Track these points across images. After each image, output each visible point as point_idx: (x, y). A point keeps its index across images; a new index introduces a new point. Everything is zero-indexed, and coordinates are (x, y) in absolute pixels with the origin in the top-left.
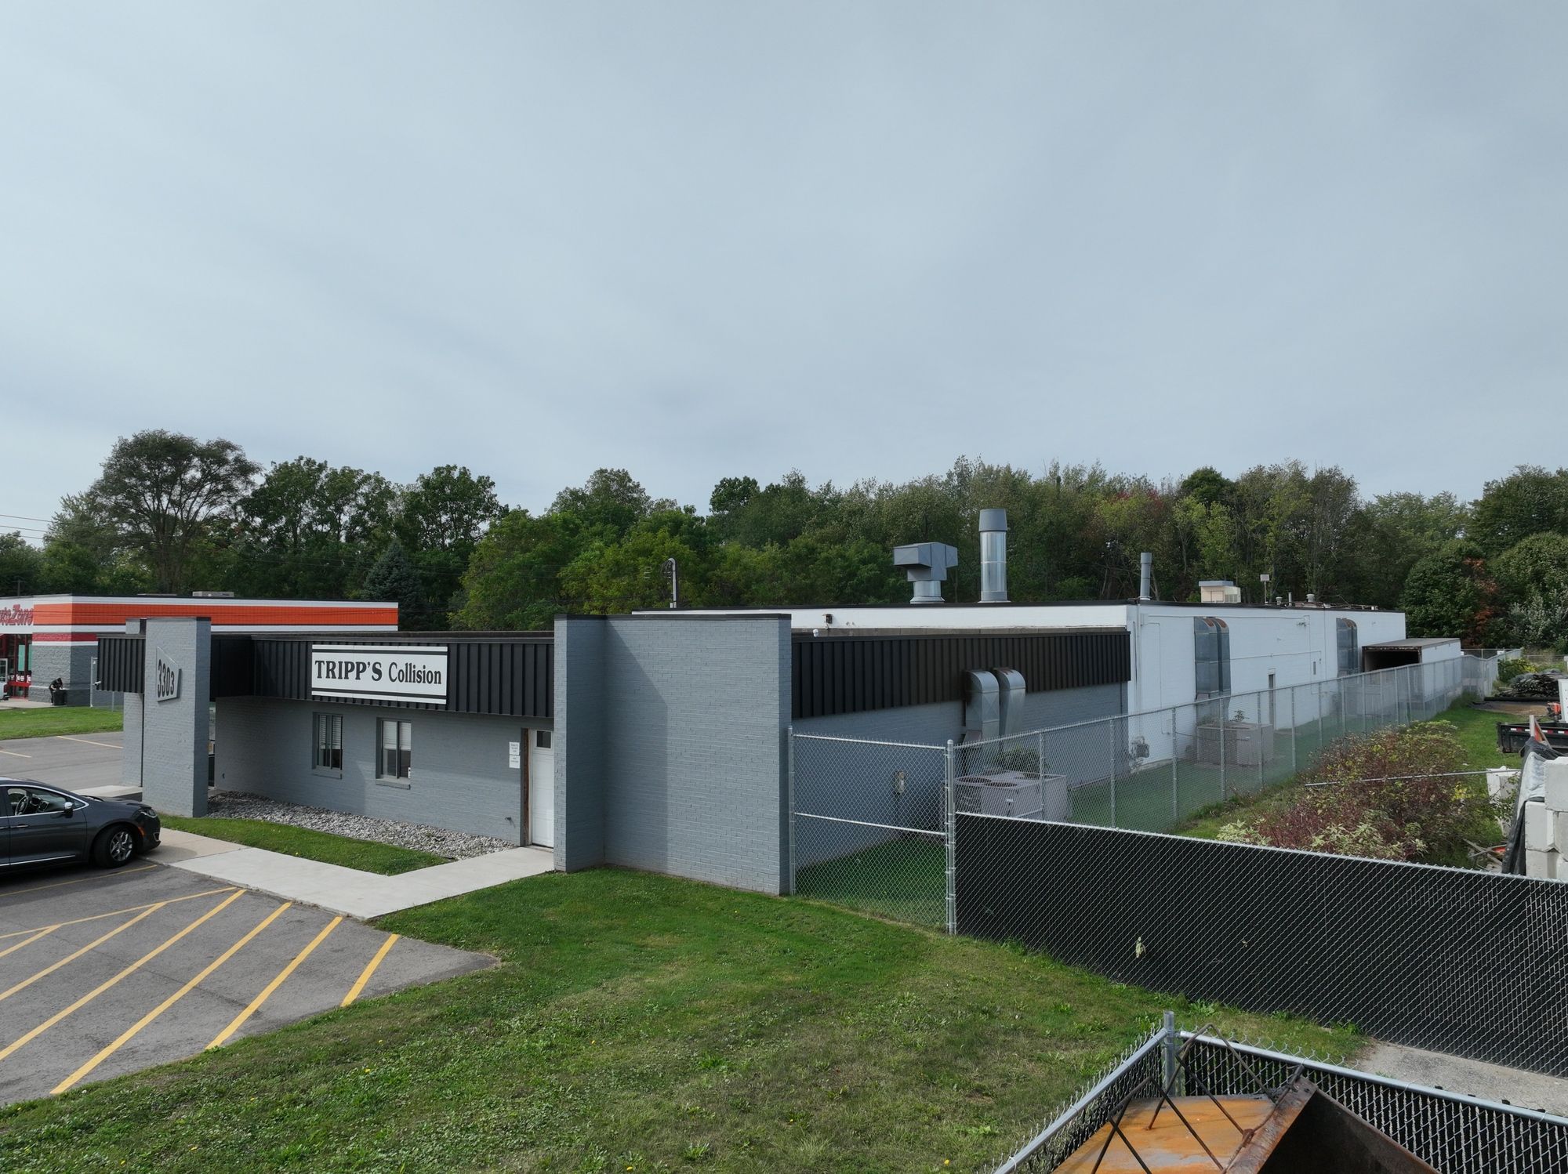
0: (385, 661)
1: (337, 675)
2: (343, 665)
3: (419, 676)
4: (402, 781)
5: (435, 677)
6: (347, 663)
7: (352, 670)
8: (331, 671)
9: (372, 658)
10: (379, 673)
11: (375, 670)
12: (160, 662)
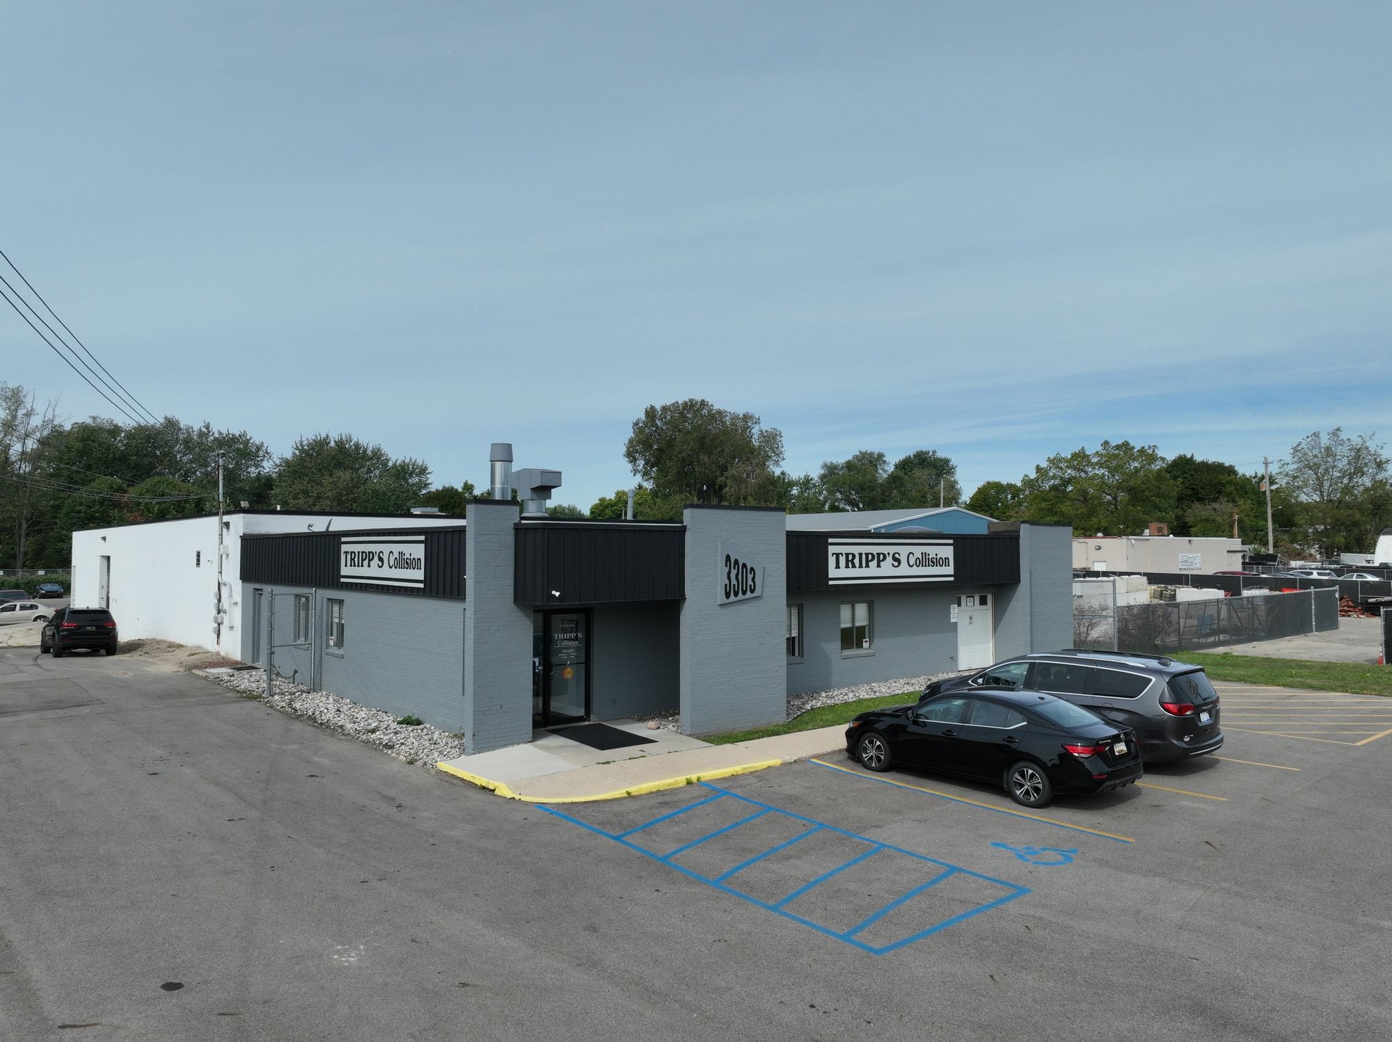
0: (903, 551)
1: (857, 565)
2: (864, 556)
3: (932, 562)
5: (944, 562)
6: (867, 555)
7: (872, 560)
8: (850, 562)
9: (892, 550)
10: (899, 561)
11: (895, 559)
12: (728, 558)
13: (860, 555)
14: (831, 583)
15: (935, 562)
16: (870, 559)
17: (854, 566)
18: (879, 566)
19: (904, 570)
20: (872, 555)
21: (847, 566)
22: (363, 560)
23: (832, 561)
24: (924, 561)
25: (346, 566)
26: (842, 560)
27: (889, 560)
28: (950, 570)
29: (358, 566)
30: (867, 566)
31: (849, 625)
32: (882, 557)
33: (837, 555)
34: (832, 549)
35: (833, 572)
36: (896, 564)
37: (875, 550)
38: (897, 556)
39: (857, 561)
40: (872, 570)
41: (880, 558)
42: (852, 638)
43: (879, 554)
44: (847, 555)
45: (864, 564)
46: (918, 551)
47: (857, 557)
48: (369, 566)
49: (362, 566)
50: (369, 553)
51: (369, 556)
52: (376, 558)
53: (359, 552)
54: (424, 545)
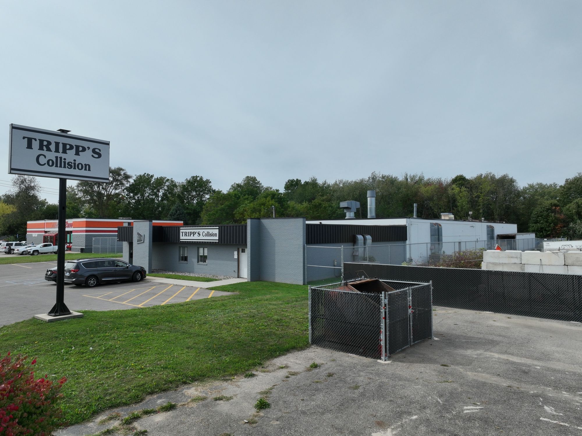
4: (205, 263)
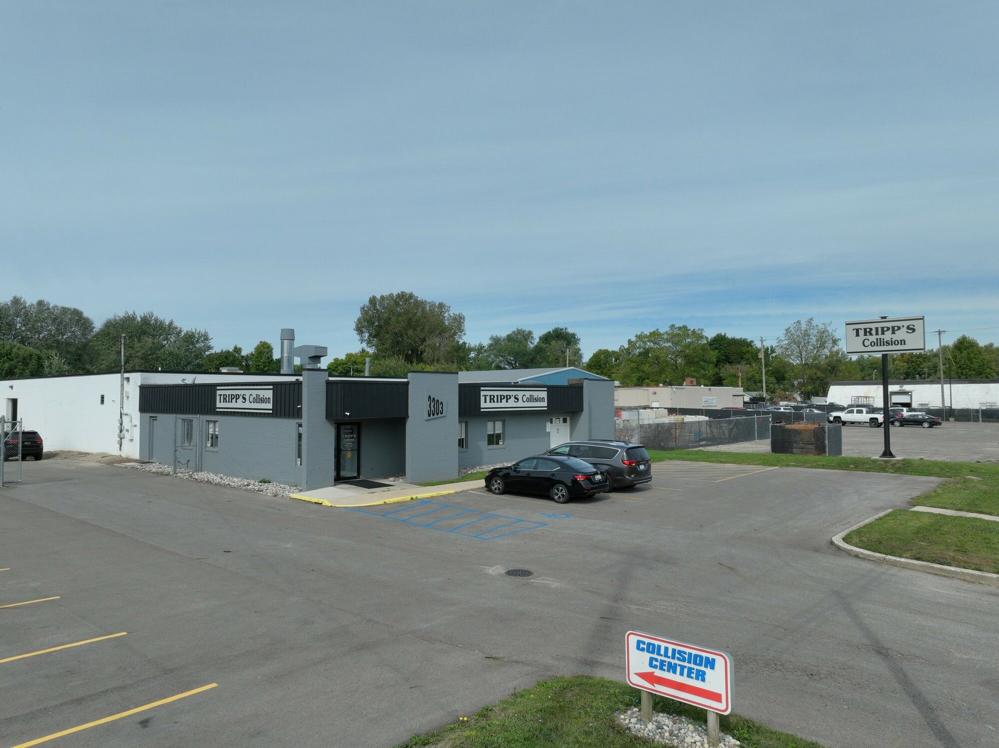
0: (520, 394)
1: (496, 401)
2: (499, 397)
3: (536, 400)
4: (497, 446)
5: (542, 400)
6: (501, 396)
7: (504, 398)
8: (492, 400)
9: (514, 393)
10: (518, 399)
11: (515, 398)
12: (430, 397)
13: (497, 396)
14: (482, 410)
15: (537, 400)
16: (502, 398)
17: (494, 402)
18: (507, 402)
19: (520, 404)
20: (504, 396)
21: (490, 402)
22: (232, 399)
23: (482, 399)
24: (531, 399)
25: (220, 402)
26: (488, 398)
27: (513, 398)
28: (545, 404)
29: (229, 402)
30: (501, 402)
31: (492, 433)
32: (509, 397)
33: (485, 396)
34: (482, 393)
35: (483, 405)
36: (516, 401)
37: (505, 393)
38: (517, 396)
39: (495, 399)
40: (504, 404)
41: (508, 398)
42: (493, 439)
43: (507, 396)
44: (490, 396)
45: (499, 401)
46: (528, 394)
47: (496, 397)
48: (236, 402)
49: (232, 402)
50: (236, 395)
51: (237, 397)
52: (241, 398)
53: (229, 395)
54: (272, 391)
